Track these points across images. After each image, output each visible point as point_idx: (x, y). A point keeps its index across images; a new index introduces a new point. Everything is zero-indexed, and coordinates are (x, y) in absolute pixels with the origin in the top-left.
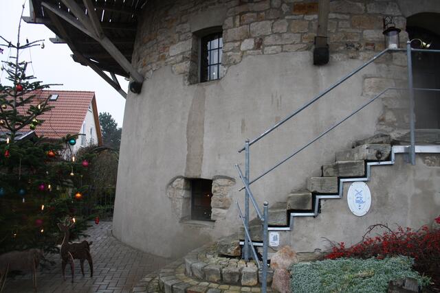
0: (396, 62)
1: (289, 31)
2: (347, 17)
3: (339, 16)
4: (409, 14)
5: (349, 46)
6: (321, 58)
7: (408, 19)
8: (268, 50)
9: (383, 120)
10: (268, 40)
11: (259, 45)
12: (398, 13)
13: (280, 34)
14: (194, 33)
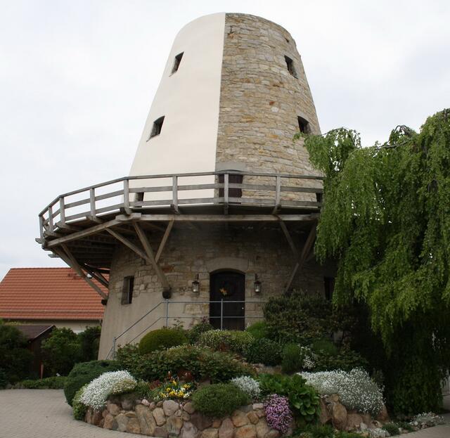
0: (201, 296)
1: (157, 281)
2: (182, 274)
3: (179, 274)
4: (211, 270)
5: (181, 289)
6: (167, 295)
7: (210, 273)
8: (149, 291)
9: (192, 324)
10: (150, 286)
11: (146, 288)
12: (205, 270)
13: (154, 283)
14: (125, 278)
